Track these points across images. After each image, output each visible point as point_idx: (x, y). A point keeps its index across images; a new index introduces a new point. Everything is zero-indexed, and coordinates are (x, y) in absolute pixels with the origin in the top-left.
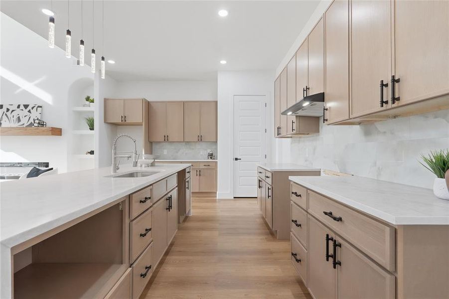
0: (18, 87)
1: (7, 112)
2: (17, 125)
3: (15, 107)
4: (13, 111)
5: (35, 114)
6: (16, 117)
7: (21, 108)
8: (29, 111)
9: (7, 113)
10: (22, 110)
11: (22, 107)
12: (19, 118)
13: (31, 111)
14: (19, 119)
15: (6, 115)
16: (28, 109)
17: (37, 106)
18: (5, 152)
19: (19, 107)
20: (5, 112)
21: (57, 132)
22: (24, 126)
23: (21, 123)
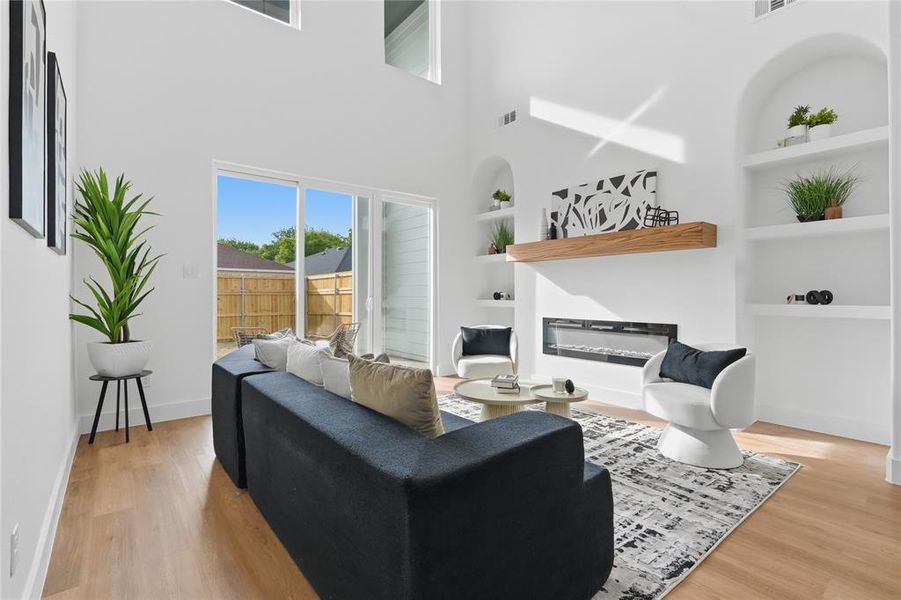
0: (596, 140)
1: (575, 203)
2: (598, 230)
3: (592, 190)
4: (588, 198)
5: (640, 197)
6: (595, 212)
7: (605, 189)
8: (626, 192)
9: (577, 206)
10: (609, 192)
11: (608, 185)
12: (602, 212)
13: (630, 189)
14: (603, 218)
15: (575, 210)
16: (622, 187)
17: (644, 174)
18: (573, 297)
19: (600, 186)
20: (573, 203)
21: (704, 235)
22: (616, 230)
23: (607, 225)
